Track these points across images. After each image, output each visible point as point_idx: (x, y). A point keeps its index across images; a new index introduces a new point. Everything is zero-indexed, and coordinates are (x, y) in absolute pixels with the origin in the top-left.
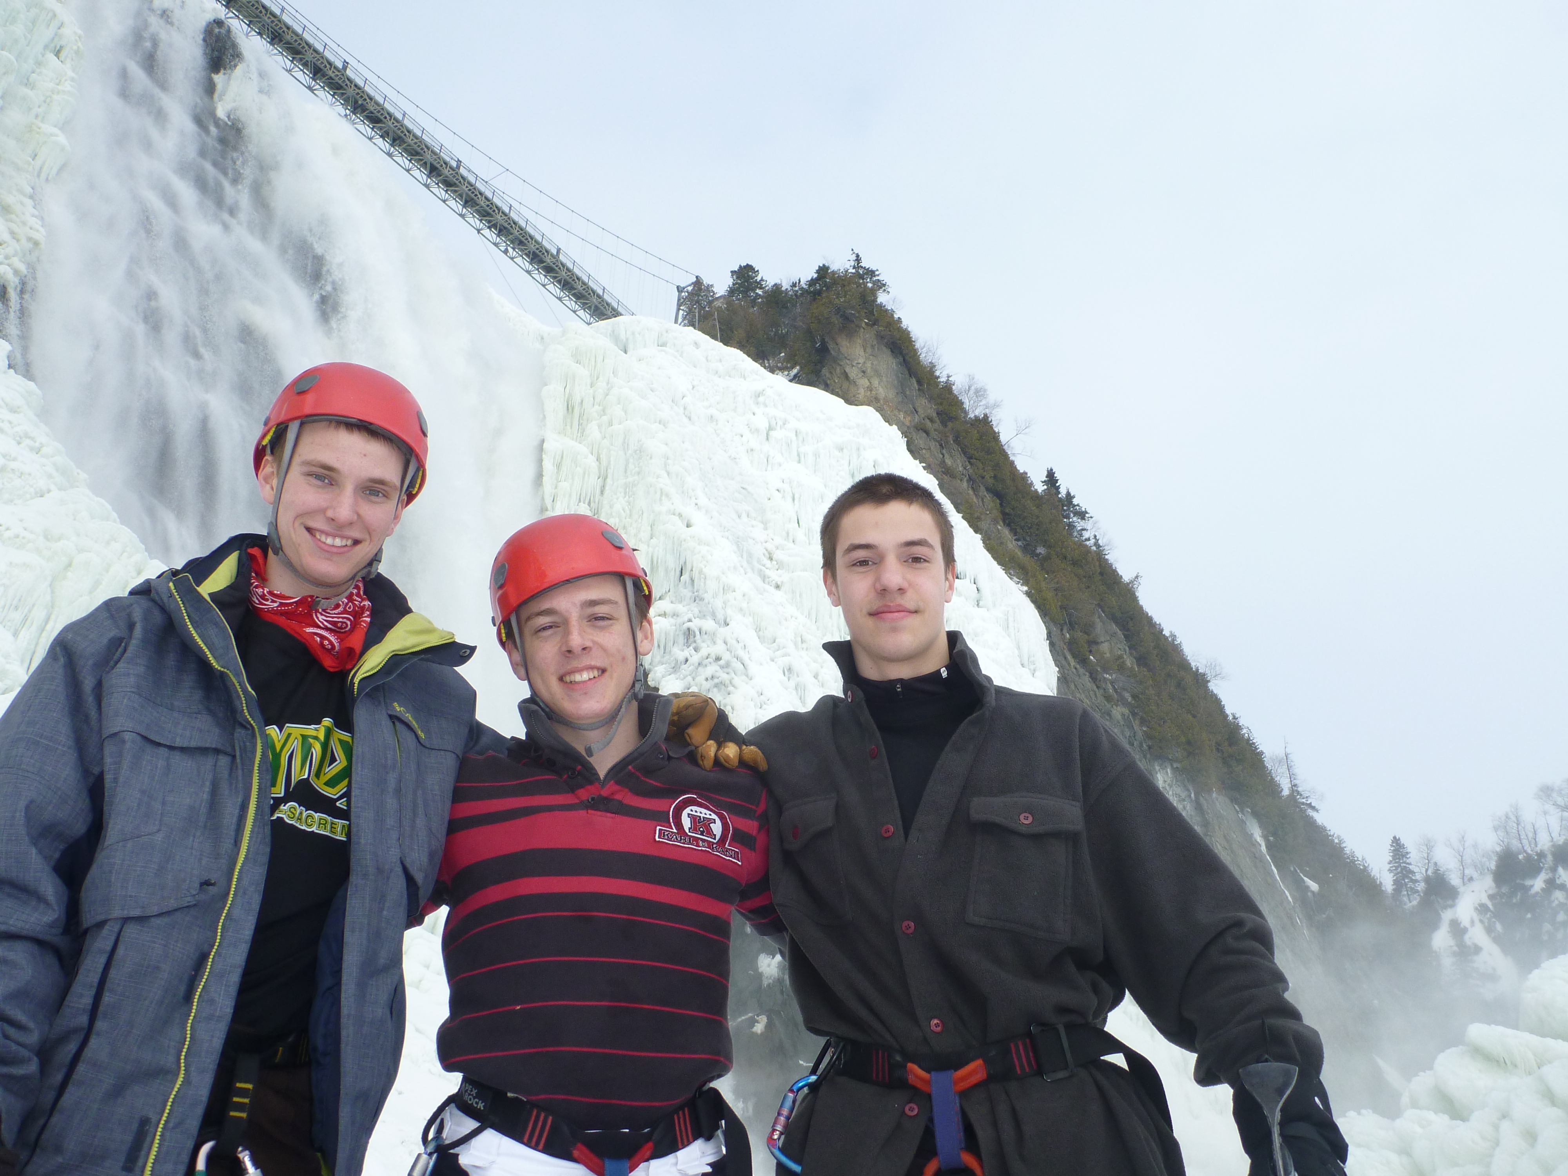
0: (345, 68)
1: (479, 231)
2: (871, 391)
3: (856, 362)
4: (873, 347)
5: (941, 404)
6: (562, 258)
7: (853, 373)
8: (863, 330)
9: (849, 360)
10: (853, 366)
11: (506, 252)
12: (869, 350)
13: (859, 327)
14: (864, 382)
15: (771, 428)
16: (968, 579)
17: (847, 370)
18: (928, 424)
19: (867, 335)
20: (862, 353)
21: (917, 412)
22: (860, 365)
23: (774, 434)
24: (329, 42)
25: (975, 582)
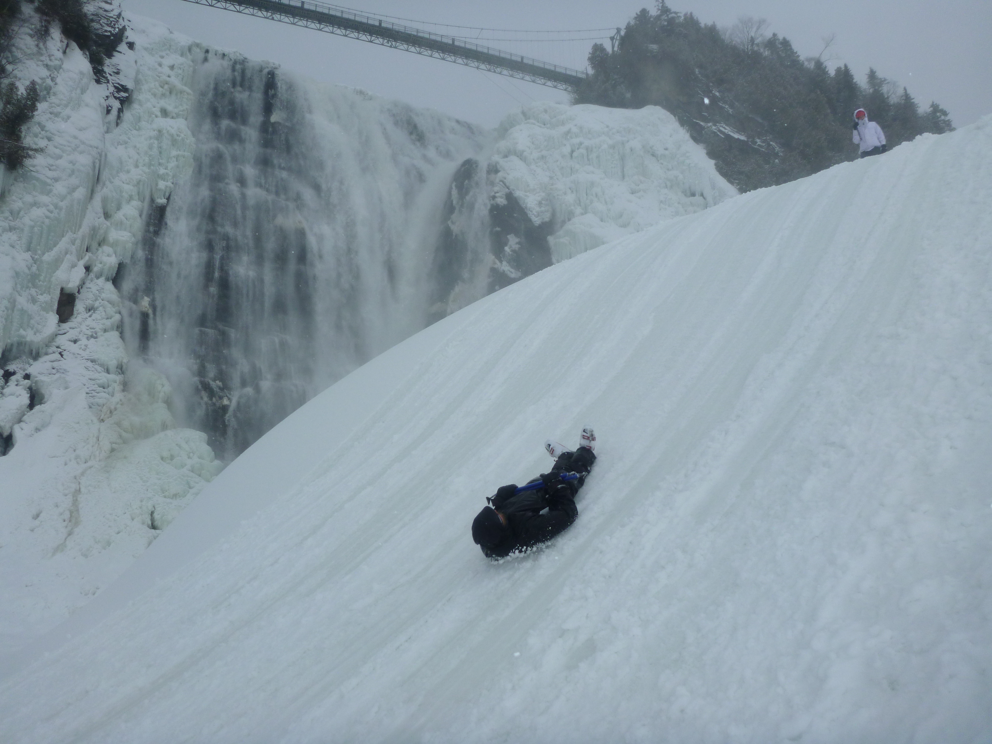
0: (380, 24)
1: (478, 68)
6: (525, 61)
11: (495, 72)
15: (572, 152)
16: (697, 195)
23: (575, 154)
24: (370, 15)
25: (702, 195)
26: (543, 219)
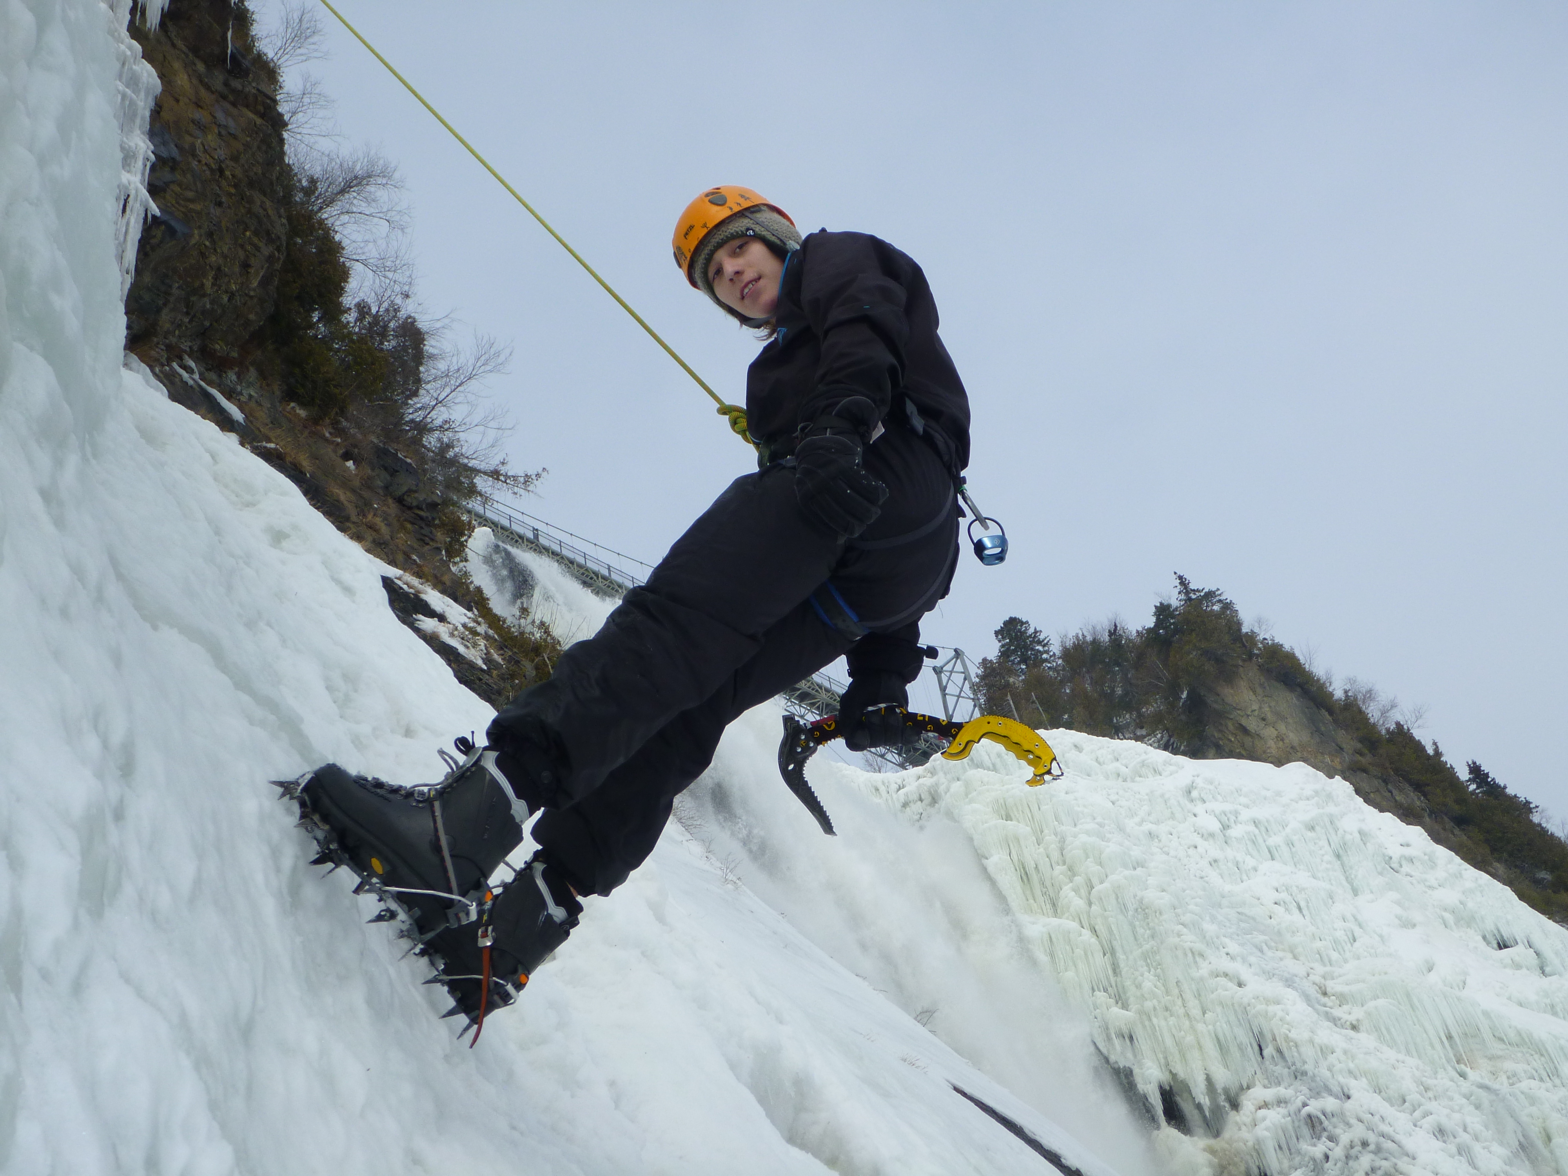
2: (1282, 740)
3: (1250, 710)
4: (1262, 685)
5: (1358, 729)
7: (1252, 724)
8: (1241, 669)
9: (1239, 710)
10: (1248, 716)
12: (1259, 690)
13: (1237, 666)
14: (1269, 732)
17: (1244, 722)
18: (1360, 758)
19: (1251, 673)
20: (1253, 698)
21: (1342, 749)
22: (1256, 713)
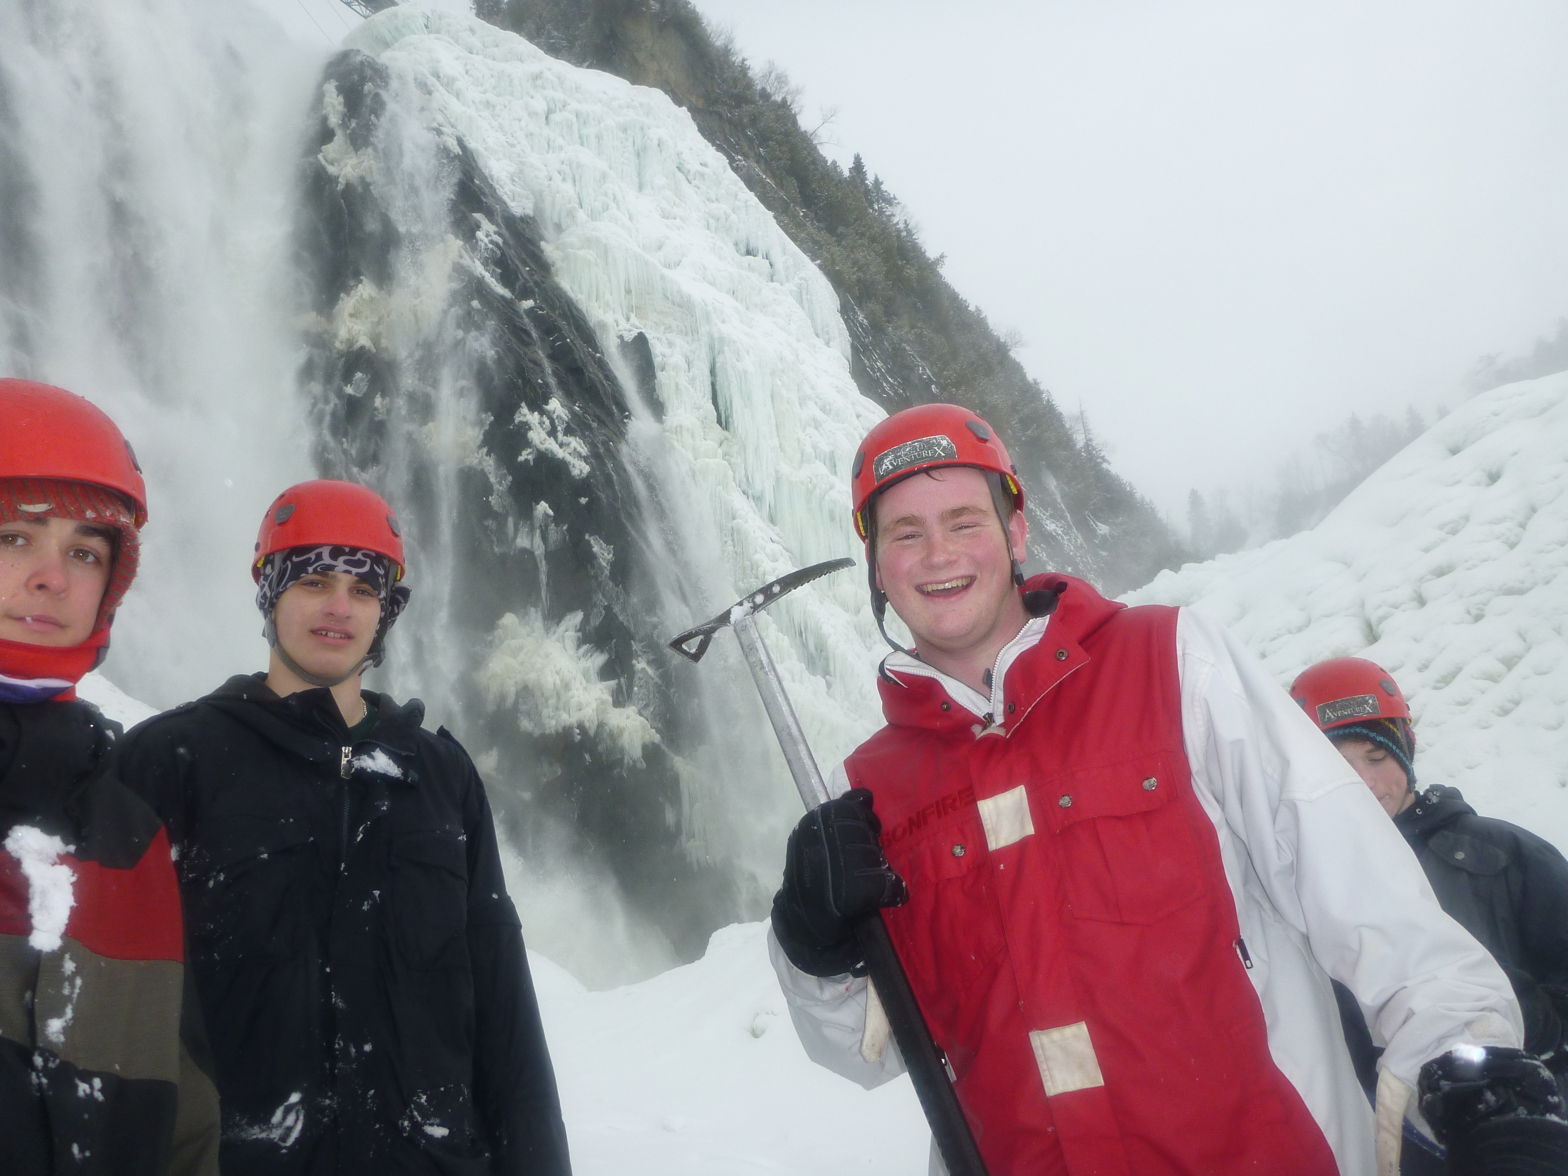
2: (660, 73)
3: (644, 45)
9: (637, 44)
10: (641, 50)
12: (657, 34)
14: (653, 65)
17: (636, 54)
20: (650, 36)
22: (648, 49)
25: (767, 257)
26: (524, 209)
